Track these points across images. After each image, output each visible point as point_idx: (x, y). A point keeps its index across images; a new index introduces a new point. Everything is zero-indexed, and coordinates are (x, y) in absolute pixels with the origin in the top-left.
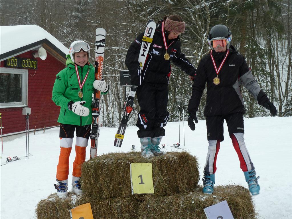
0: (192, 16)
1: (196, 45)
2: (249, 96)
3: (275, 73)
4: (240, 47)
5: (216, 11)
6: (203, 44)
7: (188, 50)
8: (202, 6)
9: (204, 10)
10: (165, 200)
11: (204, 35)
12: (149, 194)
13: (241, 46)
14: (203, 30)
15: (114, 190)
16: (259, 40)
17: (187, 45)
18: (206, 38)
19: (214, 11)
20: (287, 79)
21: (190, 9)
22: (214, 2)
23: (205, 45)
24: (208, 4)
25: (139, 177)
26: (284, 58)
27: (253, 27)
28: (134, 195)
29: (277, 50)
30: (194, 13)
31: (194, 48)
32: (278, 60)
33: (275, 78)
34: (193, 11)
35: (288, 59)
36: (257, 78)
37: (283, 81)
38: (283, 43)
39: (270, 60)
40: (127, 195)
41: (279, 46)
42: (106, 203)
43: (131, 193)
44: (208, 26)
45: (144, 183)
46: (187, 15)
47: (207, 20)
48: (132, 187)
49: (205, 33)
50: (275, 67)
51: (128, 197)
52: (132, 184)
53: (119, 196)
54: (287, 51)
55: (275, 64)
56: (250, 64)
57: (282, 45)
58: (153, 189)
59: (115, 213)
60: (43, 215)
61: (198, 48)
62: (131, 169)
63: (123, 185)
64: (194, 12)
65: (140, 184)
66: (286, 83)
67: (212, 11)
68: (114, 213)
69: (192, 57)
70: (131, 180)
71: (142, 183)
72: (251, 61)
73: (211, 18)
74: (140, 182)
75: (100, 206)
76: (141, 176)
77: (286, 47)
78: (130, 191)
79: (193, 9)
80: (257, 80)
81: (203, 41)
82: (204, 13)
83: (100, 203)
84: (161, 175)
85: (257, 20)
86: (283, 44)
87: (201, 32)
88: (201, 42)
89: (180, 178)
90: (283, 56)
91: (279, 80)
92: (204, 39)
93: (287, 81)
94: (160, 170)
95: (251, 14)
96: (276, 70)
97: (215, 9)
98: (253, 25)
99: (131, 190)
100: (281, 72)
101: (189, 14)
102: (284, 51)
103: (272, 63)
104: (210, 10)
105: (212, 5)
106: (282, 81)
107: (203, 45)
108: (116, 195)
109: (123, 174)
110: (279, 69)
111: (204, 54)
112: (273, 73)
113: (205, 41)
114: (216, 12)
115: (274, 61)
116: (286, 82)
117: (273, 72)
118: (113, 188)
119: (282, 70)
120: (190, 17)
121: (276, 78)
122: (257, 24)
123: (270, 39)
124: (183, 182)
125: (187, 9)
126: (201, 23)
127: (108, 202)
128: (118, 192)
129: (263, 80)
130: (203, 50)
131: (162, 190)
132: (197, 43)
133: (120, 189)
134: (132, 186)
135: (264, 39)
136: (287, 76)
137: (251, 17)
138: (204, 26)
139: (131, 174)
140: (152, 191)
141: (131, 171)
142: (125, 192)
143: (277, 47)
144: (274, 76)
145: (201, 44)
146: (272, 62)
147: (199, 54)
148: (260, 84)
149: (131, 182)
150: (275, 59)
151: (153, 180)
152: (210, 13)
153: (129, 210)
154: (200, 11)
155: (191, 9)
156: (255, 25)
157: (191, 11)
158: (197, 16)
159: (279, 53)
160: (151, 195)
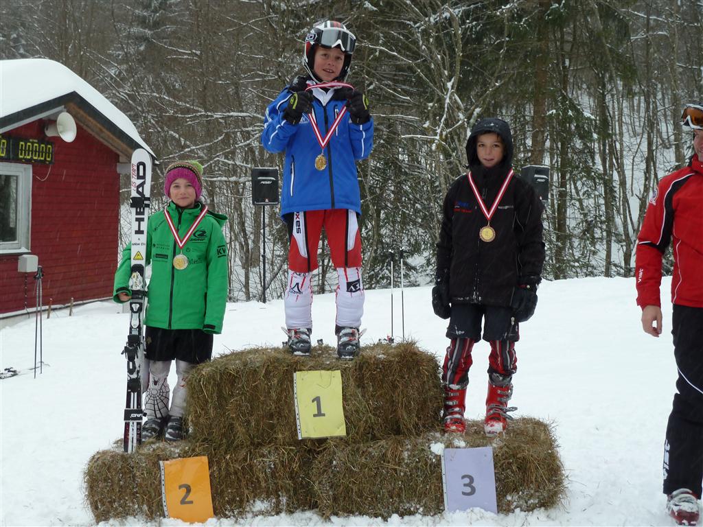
0: (420, 39)
1: (429, 108)
2: (555, 229)
3: (616, 176)
4: (532, 114)
5: (478, 29)
6: (446, 106)
7: (412, 121)
8: (444, 16)
9: (447, 25)
10: (370, 450)
11: (449, 85)
12: (337, 438)
13: (534, 112)
14: (446, 72)
15: (258, 430)
16: (578, 97)
17: (407, 108)
18: (452, 93)
19: (472, 27)
20: (642, 190)
21: (415, 23)
22: (472, 6)
23: (450, 107)
24: (457, 12)
25: (313, 401)
26: (635, 141)
27: (564, 67)
28: (304, 440)
29: (620, 121)
30: (425, 33)
31: (424, 115)
32: (621, 144)
33: (615, 187)
34: (422, 27)
35: (646, 143)
36: (573, 186)
37: (634, 193)
38: (635, 105)
39: (604, 145)
40: (287, 440)
41: (626, 111)
42: (241, 458)
43: (297, 436)
44: (458, 64)
45: (324, 415)
46: (407, 38)
47: (455, 51)
48: (298, 423)
49: (450, 81)
50: (614, 160)
51: (291, 445)
52: (297, 417)
53: (270, 443)
54: (644, 124)
55: (613, 156)
56: (557, 155)
57: (632, 107)
58: (344, 427)
59: (260, 479)
60: (100, 486)
61: (435, 115)
62: (295, 385)
63: (278, 419)
64: (423, 30)
65: (315, 416)
66: (640, 199)
67: (466, 29)
68: (257, 479)
69: (419, 136)
70: (296, 408)
71: (319, 414)
72: (557, 147)
73: (465, 45)
74: (316, 413)
75: (227, 464)
76: (317, 400)
77: (642, 114)
78: (294, 432)
79: (422, 23)
80: (573, 191)
81: (445, 99)
82: (448, 34)
83: (228, 457)
84: (362, 396)
85: (571, 50)
86: (636, 108)
87: (441, 77)
88: (441, 101)
89: (402, 404)
90: (635, 135)
91: (624, 193)
92: (448, 95)
93: (643, 195)
94: (358, 387)
95: (558, 35)
96: (616, 167)
97: (474, 23)
98: (564, 63)
99: (296, 430)
100: (628, 173)
101: (413, 35)
102: (637, 124)
103: (607, 151)
104: (463, 27)
105: (466, 14)
106: (632, 195)
107: (446, 109)
108: (263, 440)
109: (279, 394)
110: (625, 167)
111: (448, 131)
112: (612, 175)
113: (450, 98)
114: (476, 32)
115: (612, 147)
116: (641, 196)
117: (611, 172)
118: (258, 424)
119: (633, 169)
120: (415, 42)
121: (618, 186)
122: (573, 60)
123: (604, 96)
124: (409, 412)
125: (408, 22)
126: (442, 58)
127: (246, 456)
128: (269, 433)
129: (588, 191)
130: (446, 120)
131: (365, 429)
132: (431, 104)
133: (272, 427)
134: (298, 421)
135: (590, 95)
136: (644, 181)
137: (558, 44)
138: (447, 64)
139: (295, 396)
140: (341, 431)
141: (295, 388)
142: (283, 434)
143: (621, 114)
144: (612, 184)
145: (442, 107)
146: (609, 150)
147: (436, 130)
148: (580, 201)
149: (297, 412)
150: (615, 142)
151: (344, 408)
152: (464, 34)
153: (291, 473)
154: (438, 29)
155: (418, 24)
156: (567, 63)
157: (418, 28)
158: (431, 40)
159: (624, 128)
160: (341, 438)
